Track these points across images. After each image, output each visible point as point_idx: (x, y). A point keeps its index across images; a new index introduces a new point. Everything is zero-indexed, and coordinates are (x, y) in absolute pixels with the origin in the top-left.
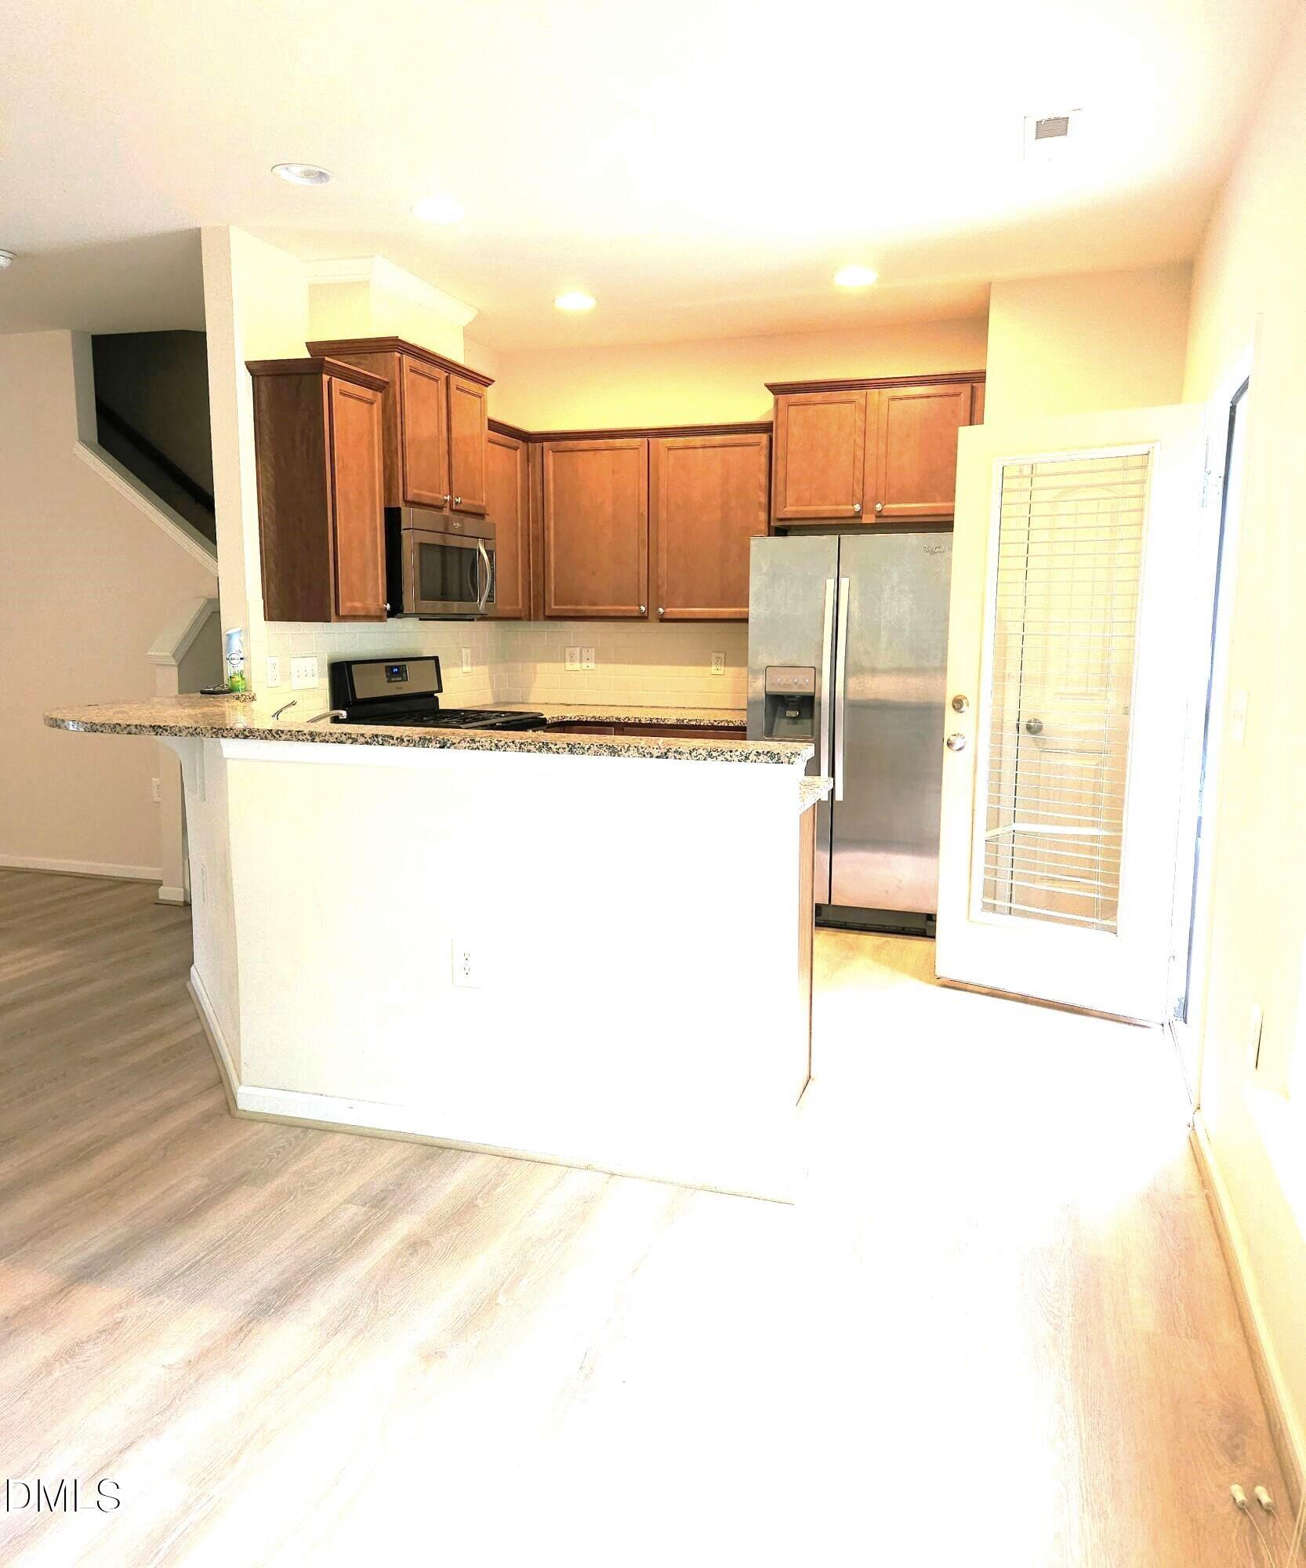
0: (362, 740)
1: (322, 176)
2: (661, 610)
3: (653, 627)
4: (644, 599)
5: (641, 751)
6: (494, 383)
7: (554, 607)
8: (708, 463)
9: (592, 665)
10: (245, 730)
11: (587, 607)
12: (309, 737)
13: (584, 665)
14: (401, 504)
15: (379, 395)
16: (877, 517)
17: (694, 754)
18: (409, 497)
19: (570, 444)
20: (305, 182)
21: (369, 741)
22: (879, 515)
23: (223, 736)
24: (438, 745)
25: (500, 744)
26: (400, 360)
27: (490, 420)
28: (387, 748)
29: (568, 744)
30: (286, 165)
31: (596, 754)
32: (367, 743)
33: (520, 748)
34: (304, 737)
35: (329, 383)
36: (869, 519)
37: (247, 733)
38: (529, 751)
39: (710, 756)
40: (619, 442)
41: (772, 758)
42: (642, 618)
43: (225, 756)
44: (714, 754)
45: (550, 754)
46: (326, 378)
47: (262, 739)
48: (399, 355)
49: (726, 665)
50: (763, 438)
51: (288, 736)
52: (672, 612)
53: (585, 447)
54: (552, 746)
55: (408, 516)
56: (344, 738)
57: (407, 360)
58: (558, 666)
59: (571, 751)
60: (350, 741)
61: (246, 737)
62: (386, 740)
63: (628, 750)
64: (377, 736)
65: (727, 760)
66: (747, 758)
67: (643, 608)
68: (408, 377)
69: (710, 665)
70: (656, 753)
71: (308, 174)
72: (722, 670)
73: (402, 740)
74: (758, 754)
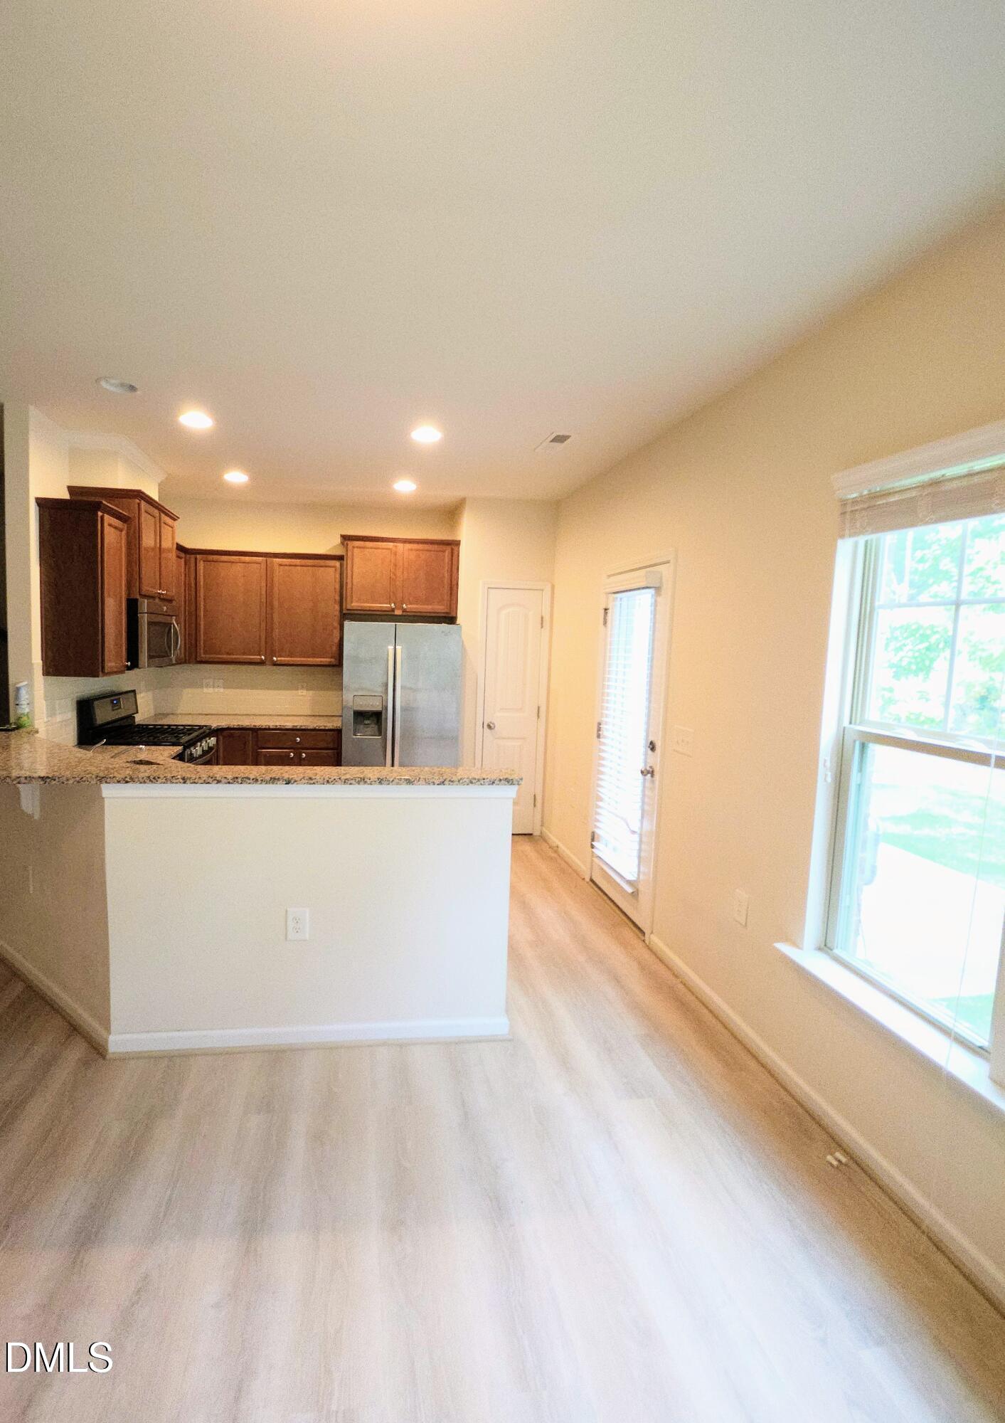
0: (224, 780)
1: (132, 388)
2: (275, 659)
3: (268, 668)
4: (263, 652)
5: (427, 781)
6: (179, 520)
7: (203, 656)
8: (302, 574)
9: (222, 690)
10: (126, 778)
11: (225, 656)
12: (181, 781)
13: (216, 690)
14: (138, 597)
15: (126, 525)
16: (403, 612)
17: (461, 782)
18: (143, 593)
19: (216, 557)
20: (118, 390)
21: (231, 781)
22: (404, 611)
23: (106, 782)
24: (285, 782)
25: (330, 780)
26: (139, 504)
27: (177, 544)
28: (244, 786)
29: (378, 779)
30: (106, 379)
31: (398, 784)
32: (229, 783)
33: (345, 782)
34: (177, 781)
35: (102, 518)
36: (398, 612)
37: (127, 779)
38: (351, 784)
39: (471, 783)
40: (247, 559)
41: (508, 782)
42: (262, 663)
43: (104, 795)
44: (474, 781)
45: (366, 786)
46: (100, 514)
47: (141, 783)
48: (138, 501)
49: (307, 690)
50: (337, 564)
51: (164, 780)
52: (281, 660)
53: (226, 560)
54: (368, 780)
55: (144, 605)
56: (210, 780)
57: (143, 504)
58: (199, 691)
59: (380, 783)
60: (216, 782)
61: (127, 782)
62: (245, 780)
63: (419, 781)
64: (237, 778)
65: (481, 784)
66: (494, 782)
67: (263, 657)
68: (144, 515)
69: (297, 689)
70: (437, 782)
71: (122, 385)
72: (305, 692)
73: (257, 780)
74: (500, 780)
